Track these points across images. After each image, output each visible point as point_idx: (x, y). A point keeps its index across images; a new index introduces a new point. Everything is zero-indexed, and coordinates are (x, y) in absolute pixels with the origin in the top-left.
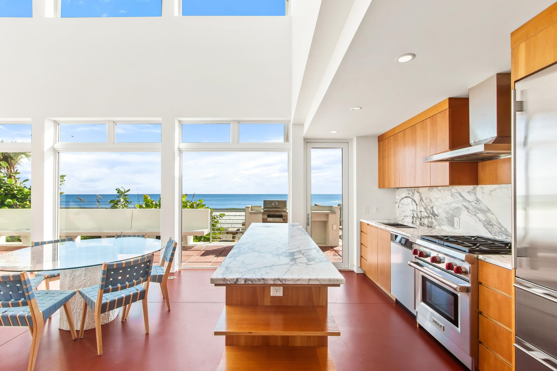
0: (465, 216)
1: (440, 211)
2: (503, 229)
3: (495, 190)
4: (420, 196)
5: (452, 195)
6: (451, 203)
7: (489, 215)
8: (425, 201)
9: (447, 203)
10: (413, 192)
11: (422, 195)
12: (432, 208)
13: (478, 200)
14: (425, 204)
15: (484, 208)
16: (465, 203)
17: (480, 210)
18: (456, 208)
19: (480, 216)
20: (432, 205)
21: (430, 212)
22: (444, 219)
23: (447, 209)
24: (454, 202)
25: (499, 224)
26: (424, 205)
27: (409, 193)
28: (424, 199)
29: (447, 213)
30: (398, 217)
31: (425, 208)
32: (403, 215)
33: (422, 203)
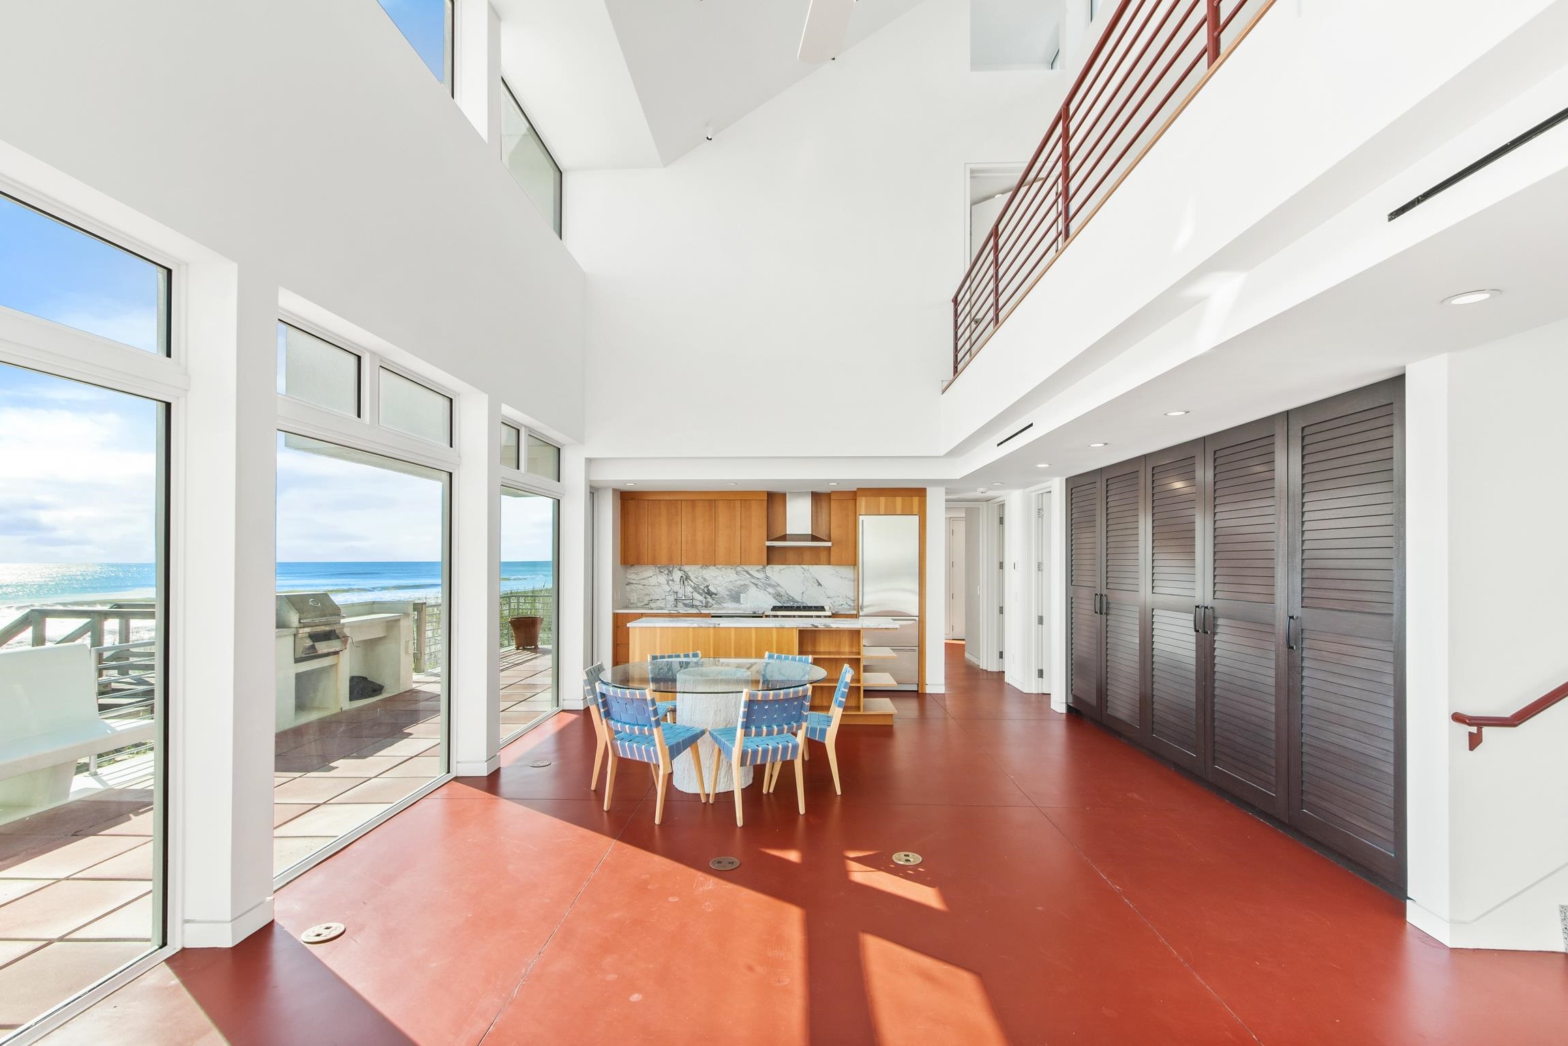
0: (753, 590)
1: (719, 589)
2: (791, 598)
3: (784, 569)
4: (684, 574)
5: (737, 573)
6: (736, 581)
7: (778, 588)
8: (694, 580)
9: (731, 581)
10: (671, 569)
11: (689, 574)
12: (707, 586)
13: (767, 577)
15: (773, 583)
16: (753, 581)
17: (769, 585)
18: (742, 585)
19: (770, 590)
20: (707, 584)
21: (704, 591)
22: (725, 596)
23: (731, 587)
24: (740, 580)
25: (787, 594)
26: (693, 584)
27: (662, 570)
28: (692, 578)
29: (730, 590)
31: (695, 588)
32: (647, 598)
33: (688, 582)
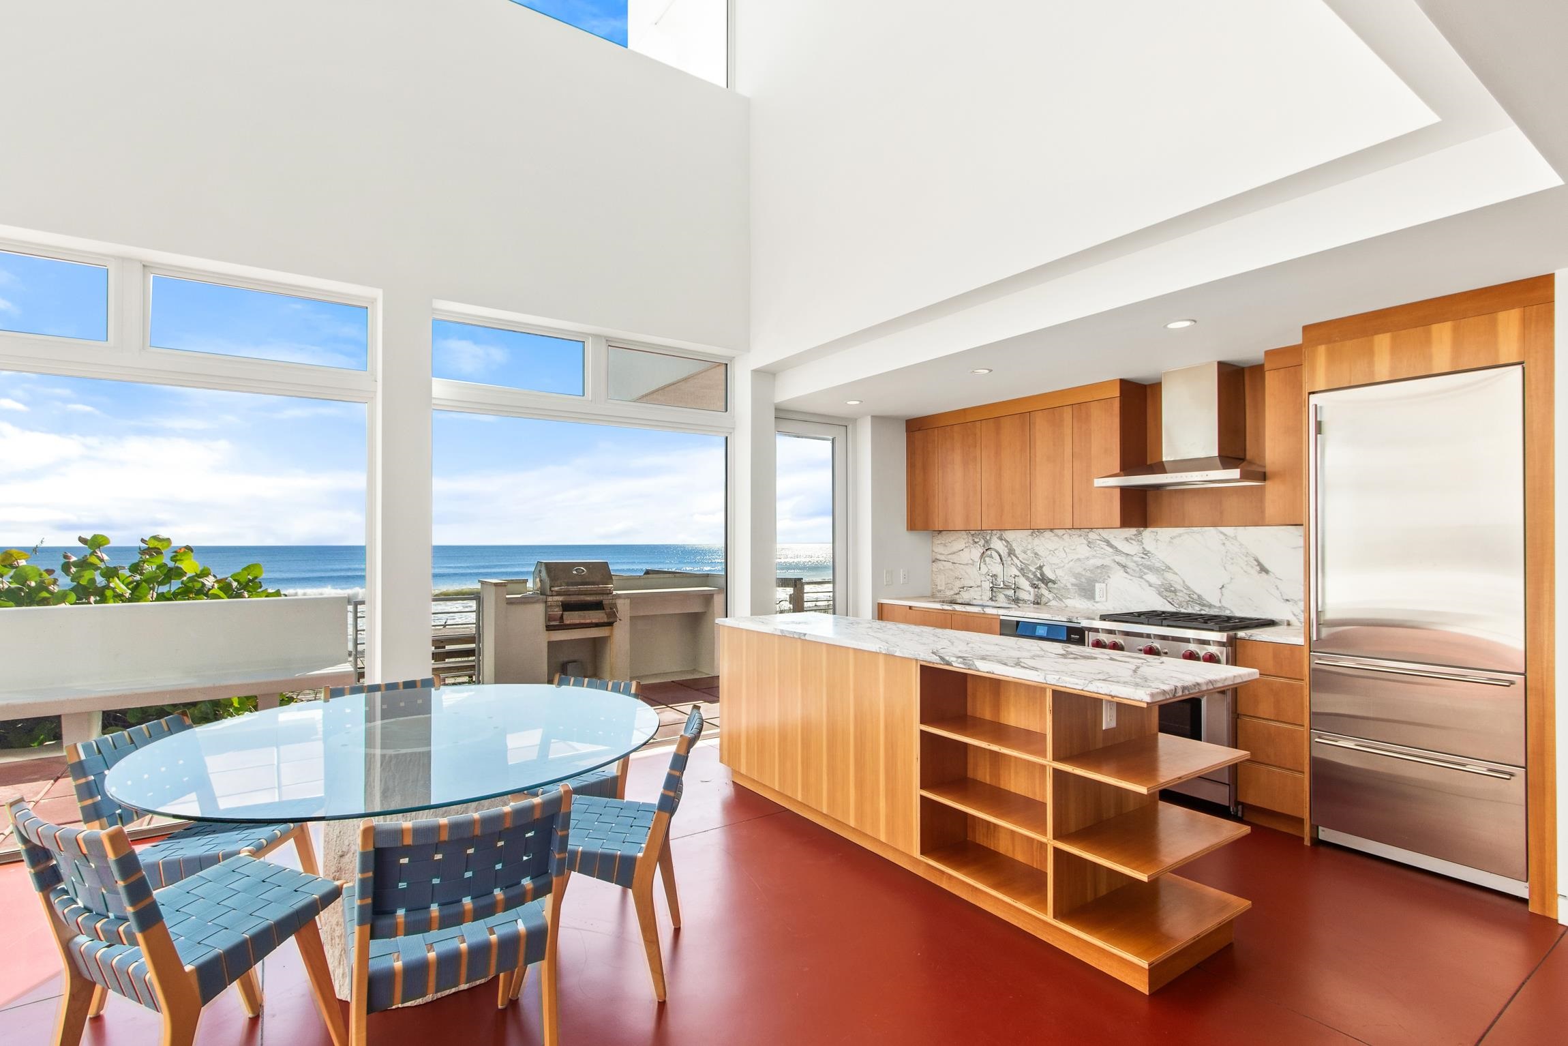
0: (1118, 579)
1: (1060, 573)
2: (1195, 597)
3: (1180, 535)
4: (1006, 547)
5: (1089, 544)
6: (1088, 558)
7: (1169, 576)
8: (1021, 556)
9: (1079, 559)
10: (988, 538)
11: (1013, 545)
12: (1040, 568)
13: (1146, 553)
14: (1021, 562)
15: (1158, 565)
16: (1118, 558)
17: (1150, 568)
18: (1098, 567)
19: (1152, 578)
20: (1039, 563)
21: (1035, 576)
22: (1069, 586)
23: (1080, 570)
24: (1094, 557)
25: (1188, 588)
26: (1019, 565)
27: (976, 540)
28: (1017, 552)
29: (1077, 576)
30: (940, 591)
31: (1021, 570)
32: (958, 584)
33: (1012, 559)
